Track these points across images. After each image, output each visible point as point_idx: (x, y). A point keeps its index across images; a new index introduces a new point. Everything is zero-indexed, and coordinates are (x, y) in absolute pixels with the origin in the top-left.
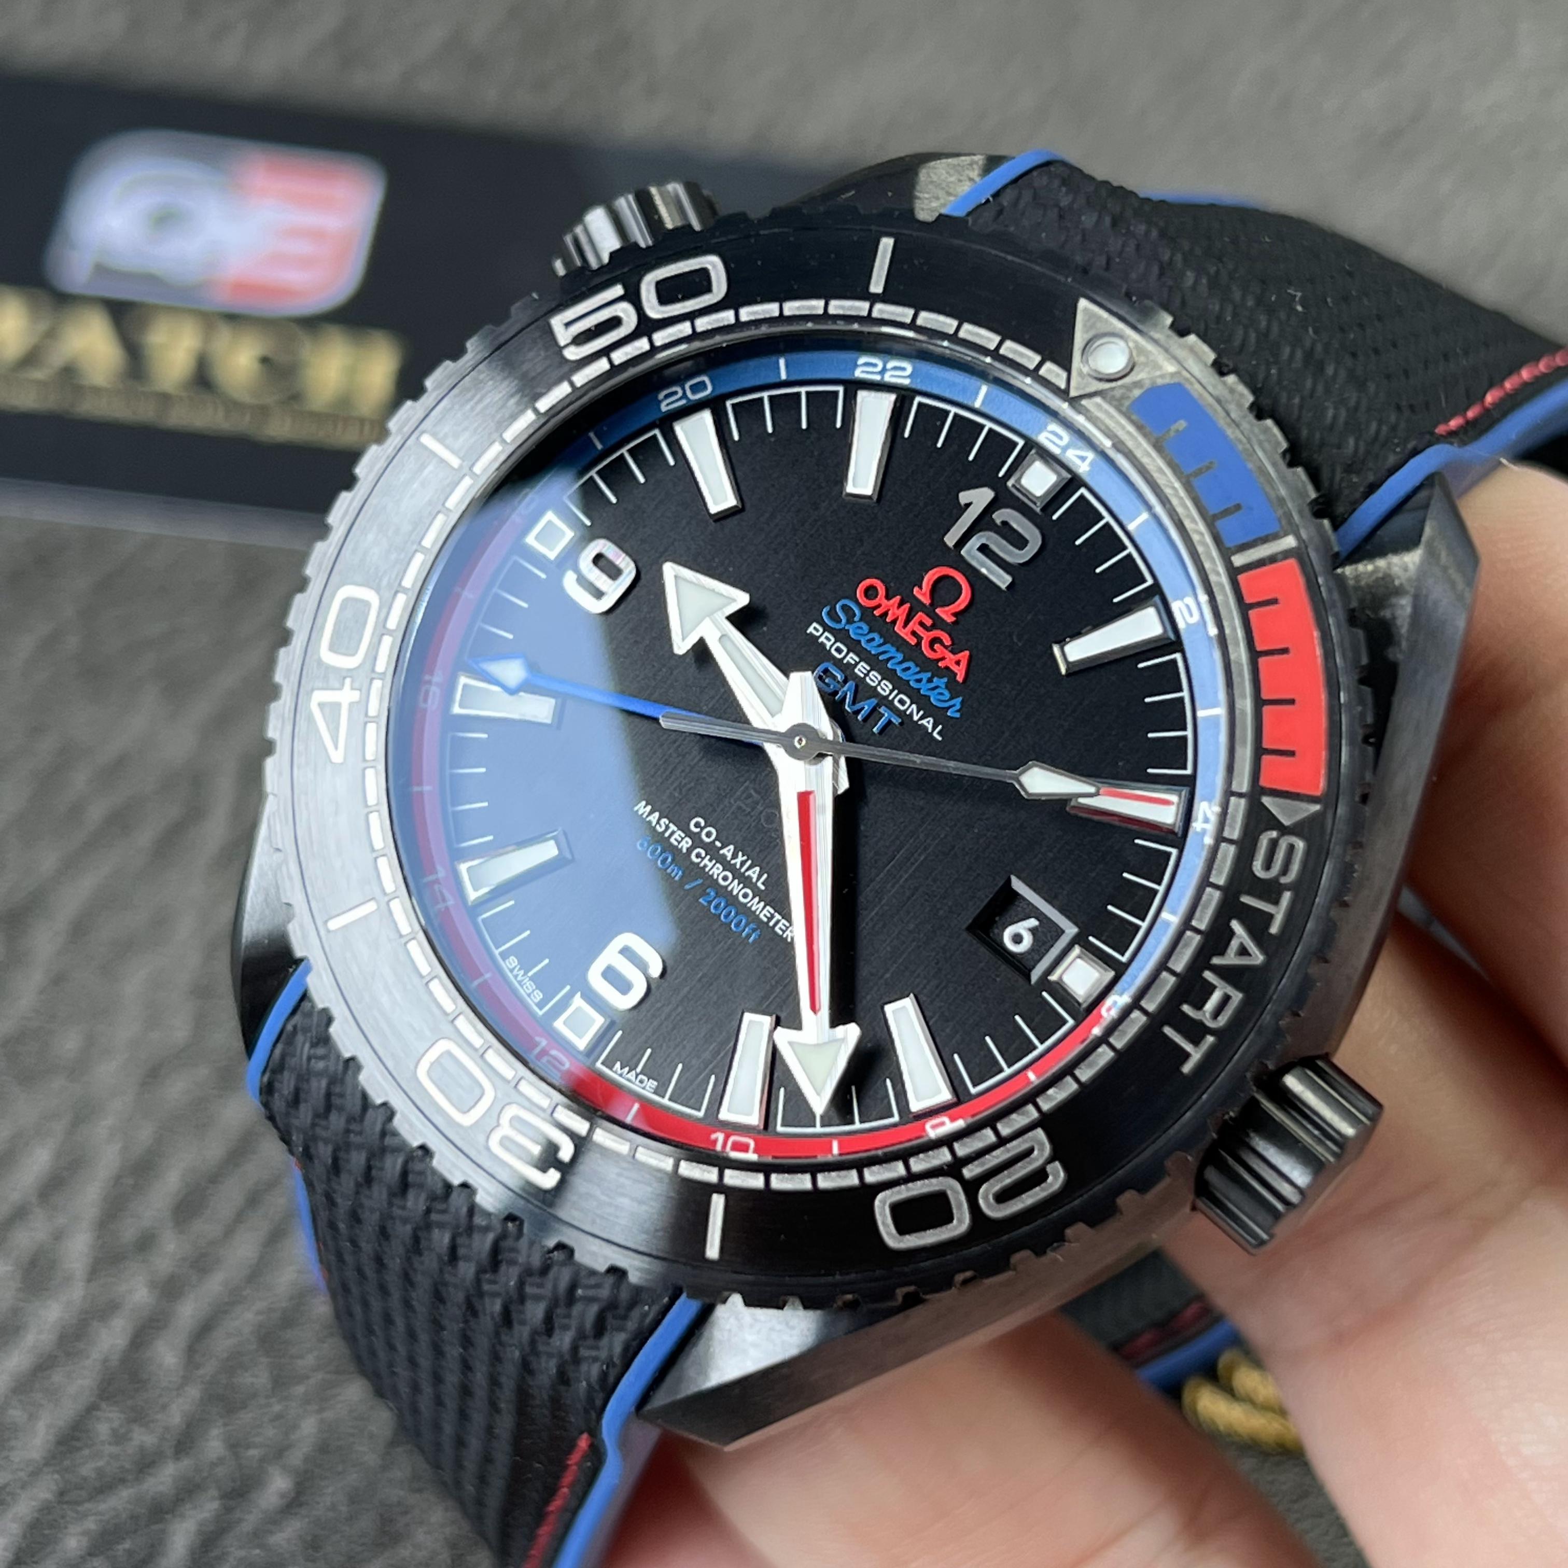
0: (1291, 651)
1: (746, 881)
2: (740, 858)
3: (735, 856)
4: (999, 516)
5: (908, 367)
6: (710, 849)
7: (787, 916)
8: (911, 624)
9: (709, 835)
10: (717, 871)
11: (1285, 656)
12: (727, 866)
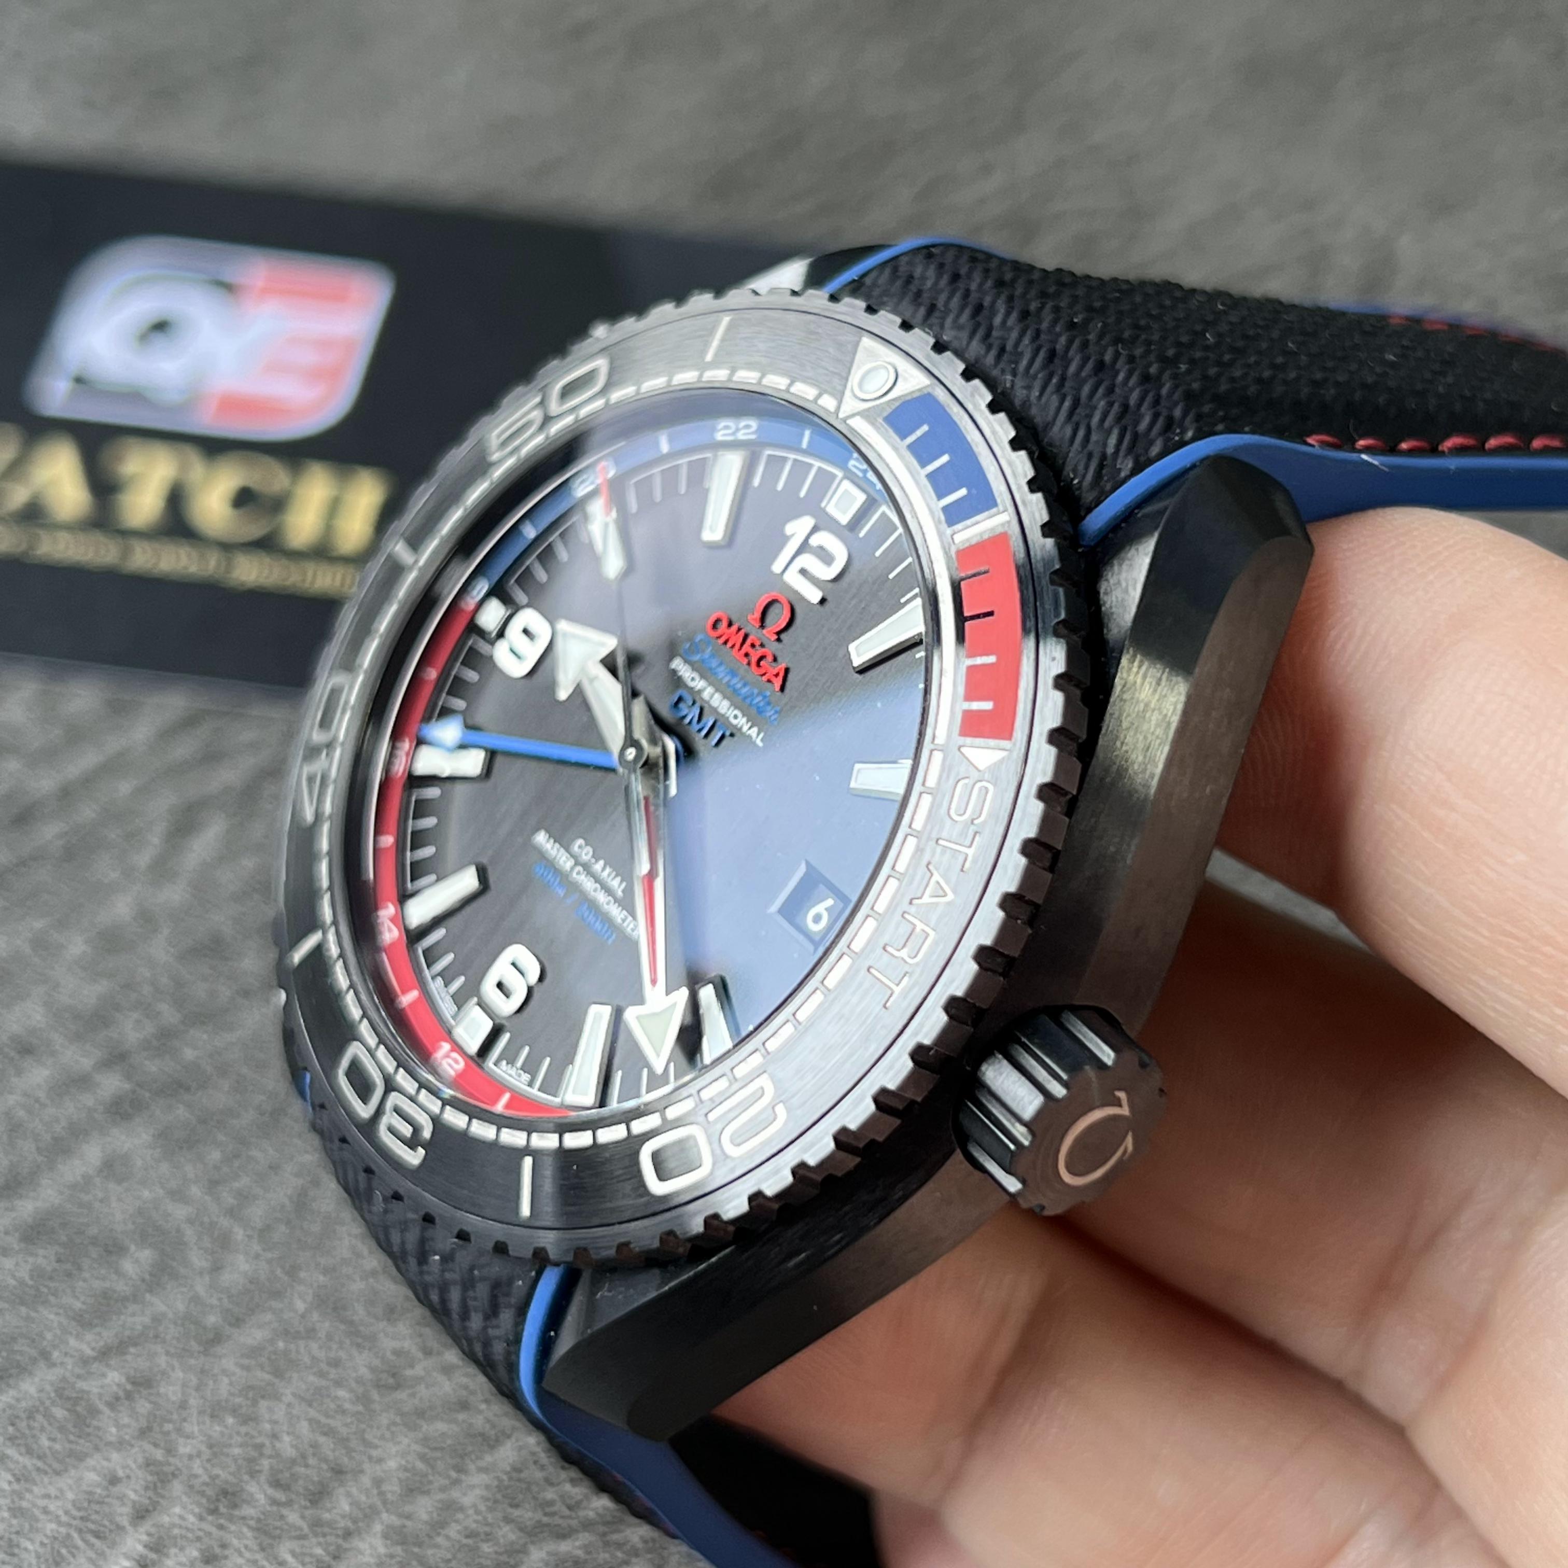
0: (995, 614)
1: (609, 891)
2: (608, 870)
3: (603, 869)
4: (815, 541)
5: (753, 423)
6: (587, 867)
7: (633, 914)
8: (745, 646)
9: (586, 854)
10: (588, 885)
11: (990, 618)
12: (597, 880)
